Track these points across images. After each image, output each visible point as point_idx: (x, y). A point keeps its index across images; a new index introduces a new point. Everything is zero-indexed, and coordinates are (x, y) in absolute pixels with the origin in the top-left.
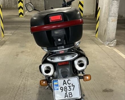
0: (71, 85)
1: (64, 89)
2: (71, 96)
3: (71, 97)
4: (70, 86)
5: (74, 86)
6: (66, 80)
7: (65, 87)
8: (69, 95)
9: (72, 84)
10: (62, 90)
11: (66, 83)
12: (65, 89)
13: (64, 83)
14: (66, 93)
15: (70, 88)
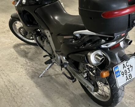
0: (129, 67)
3: (131, 78)
5: (132, 66)
6: (125, 63)
7: (125, 70)
8: (129, 76)
9: (130, 65)
10: (123, 74)
12: (125, 72)
13: (124, 67)
14: (127, 77)
15: (129, 70)
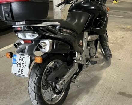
1: (19, 65)
2: (22, 72)
3: (22, 74)
4: (23, 64)
5: (26, 64)
6: (22, 57)
7: (20, 63)
9: (25, 62)
11: (21, 60)
14: (20, 69)
